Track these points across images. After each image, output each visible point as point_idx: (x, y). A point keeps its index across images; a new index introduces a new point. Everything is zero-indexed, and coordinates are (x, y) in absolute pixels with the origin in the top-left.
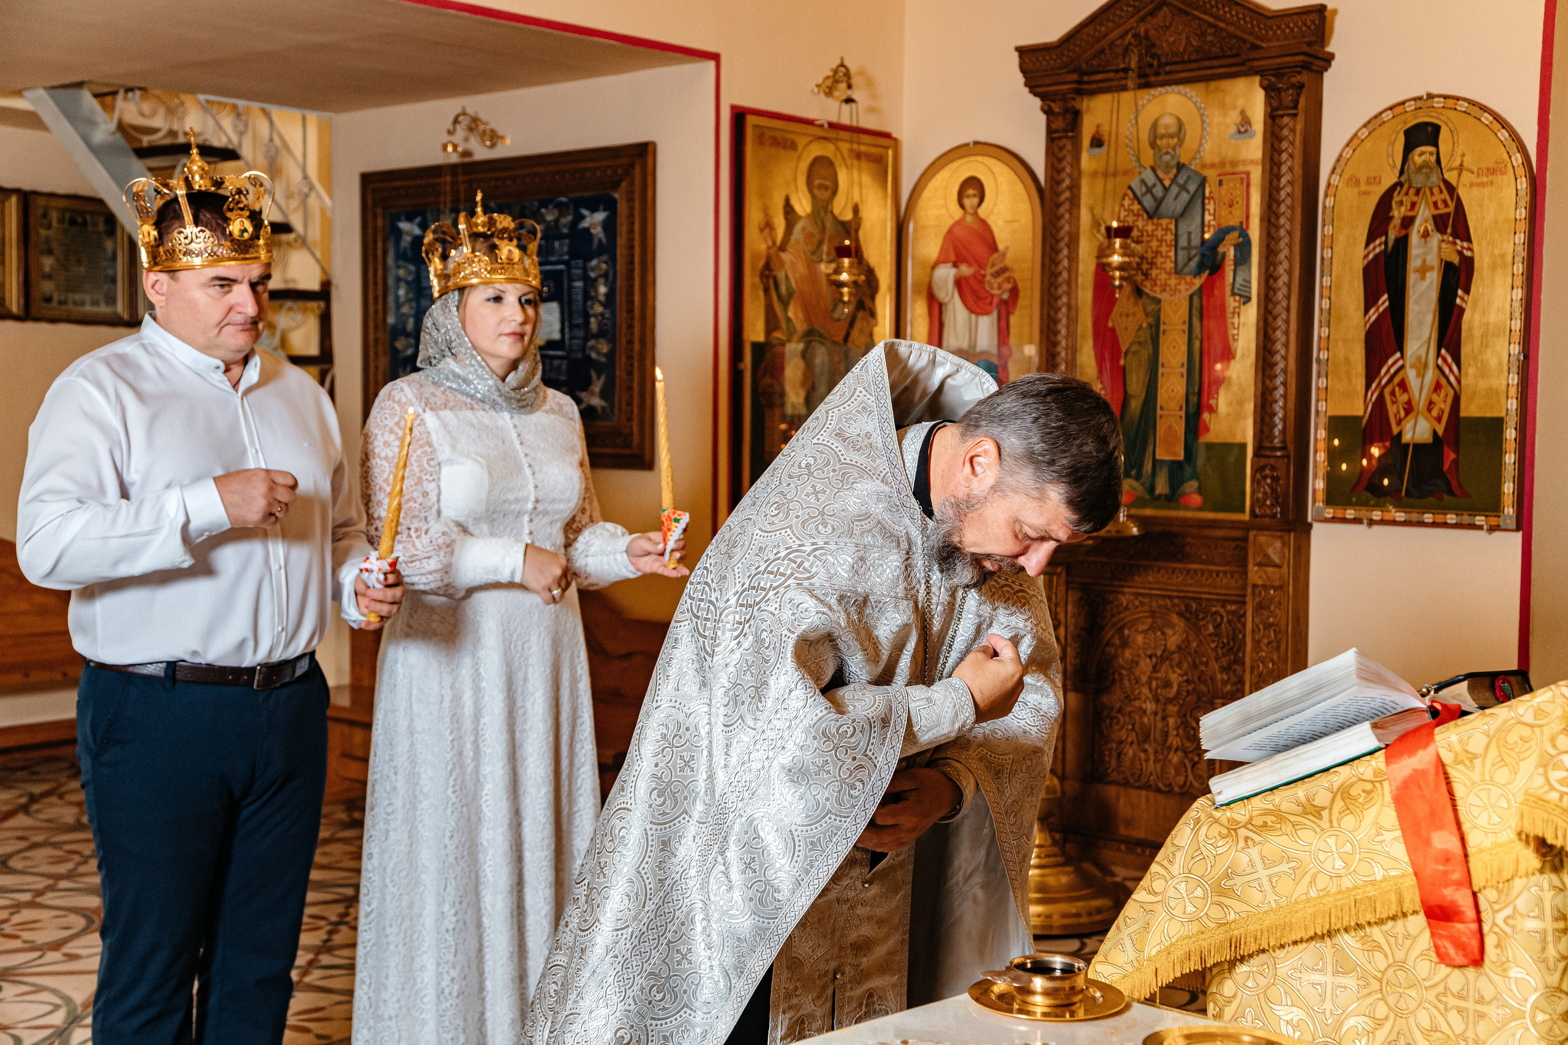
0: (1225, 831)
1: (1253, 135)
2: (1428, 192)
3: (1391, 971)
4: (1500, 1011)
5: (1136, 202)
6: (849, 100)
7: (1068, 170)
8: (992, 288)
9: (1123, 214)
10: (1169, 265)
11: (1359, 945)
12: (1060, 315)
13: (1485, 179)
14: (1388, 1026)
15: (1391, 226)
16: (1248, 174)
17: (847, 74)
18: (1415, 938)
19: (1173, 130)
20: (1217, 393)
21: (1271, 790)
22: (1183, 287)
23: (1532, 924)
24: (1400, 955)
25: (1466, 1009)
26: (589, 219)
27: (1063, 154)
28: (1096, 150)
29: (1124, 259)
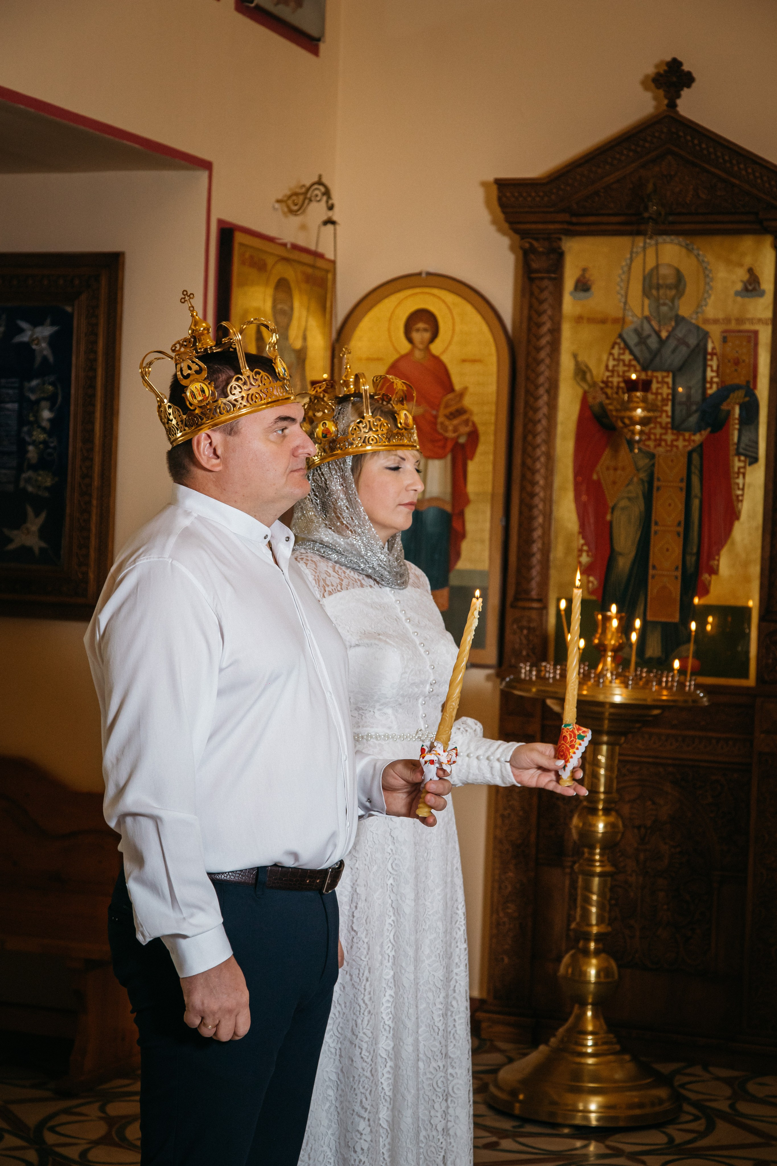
1: (763, 294)
5: (627, 352)
6: (329, 222)
7: (549, 312)
8: (446, 431)
9: (611, 363)
10: (665, 419)
12: (538, 465)
16: (756, 333)
17: (327, 193)
19: (671, 281)
20: (718, 554)
22: (680, 443)
26: (29, 333)
27: (545, 294)
28: (582, 294)
29: (645, 414)
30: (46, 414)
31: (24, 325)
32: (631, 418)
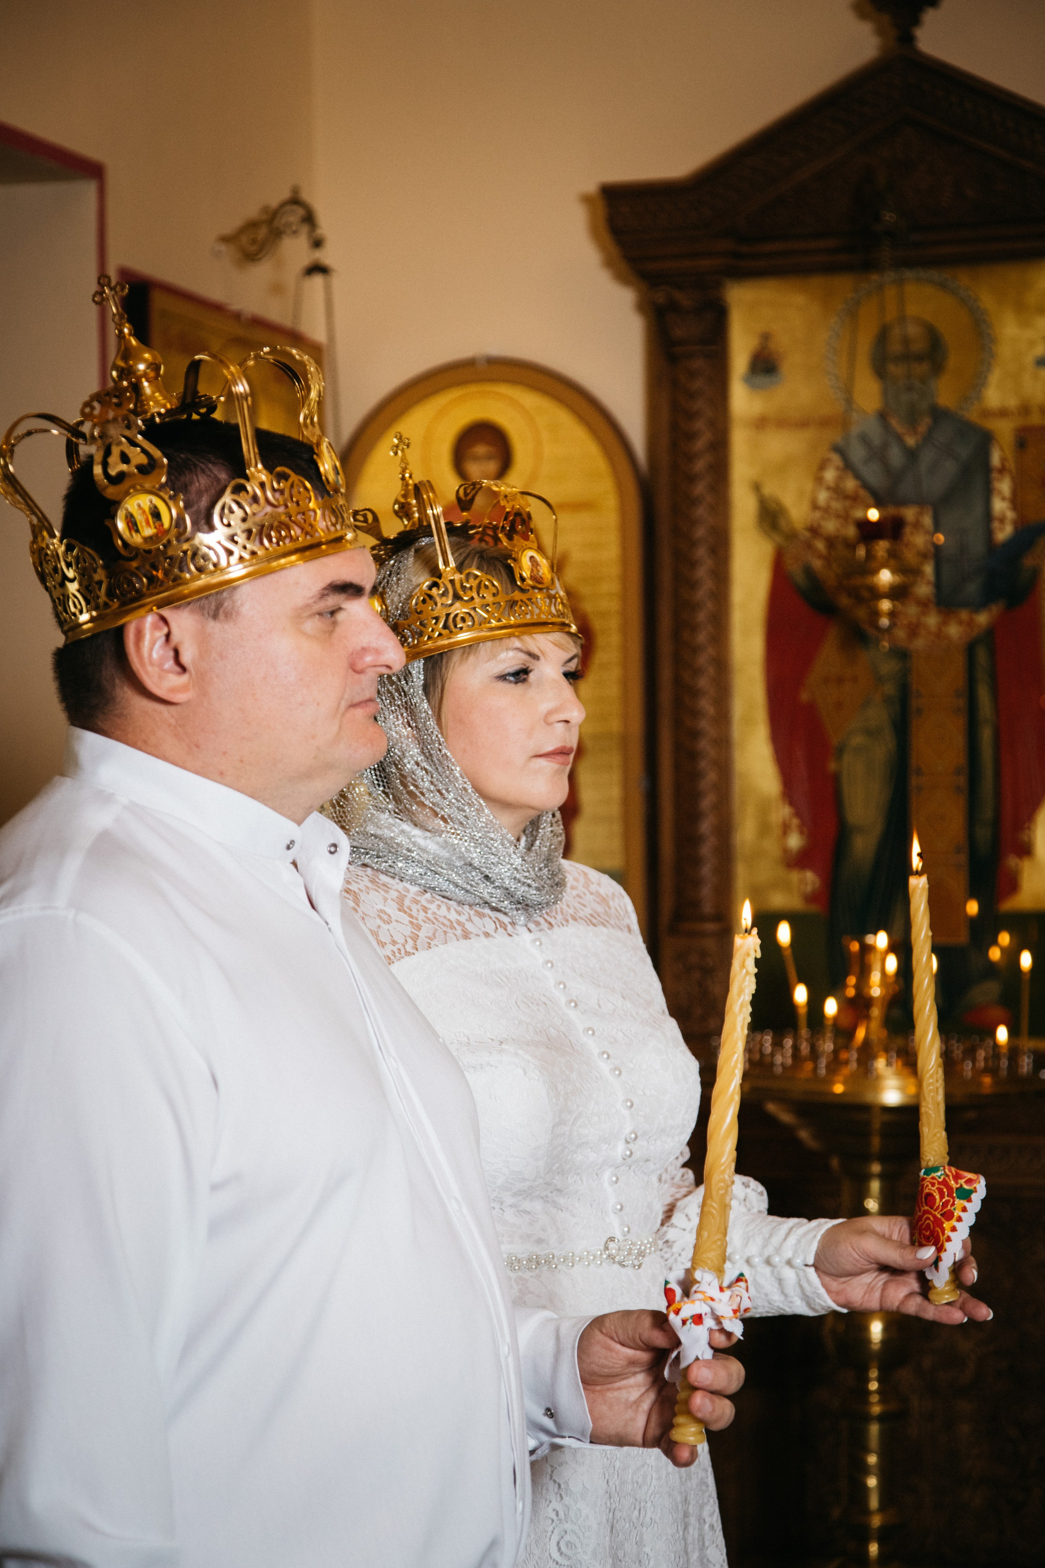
5: (849, 475)
6: (315, 269)
7: (706, 414)
10: (924, 590)
12: (702, 682)
17: (309, 219)
19: (918, 347)
20: (1032, 820)
22: (953, 630)
27: (698, 384)
28: (761, 379)
29: (898, 579)
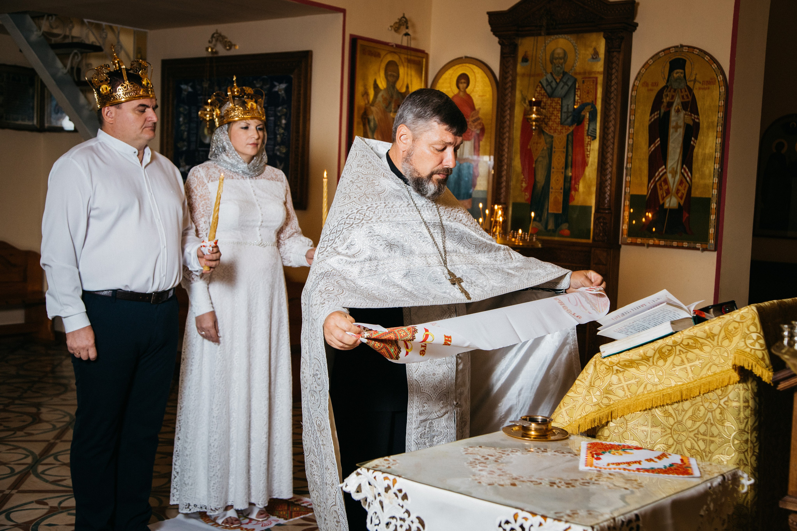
0: (608, 367)
1: (599, 60)
2: (679, 91)
3: (676, 425)
4: (720, 440)
5: (543, 89)
6: (407, 34)
9: (536, 94)
10: (558, 120)
11: (663, 415)
12: (505, 142)
13: (706, 86)
14: (673, 448)
15: (662, 106)
16: (597, 78)
17: (407, 21)
18: (687, 411)
19: (562, 55)
20: (579, 182)
21: (629, 350)
22: (564, 131)
23: (735, 404)
24: (680, 418)
25: (706, 440)
26: (278, 87)
27: (509, 64)
28: (524, 63)
29: (537, 116)
30: (284, 121)
31: (276, 84)
32: (531, 119)
